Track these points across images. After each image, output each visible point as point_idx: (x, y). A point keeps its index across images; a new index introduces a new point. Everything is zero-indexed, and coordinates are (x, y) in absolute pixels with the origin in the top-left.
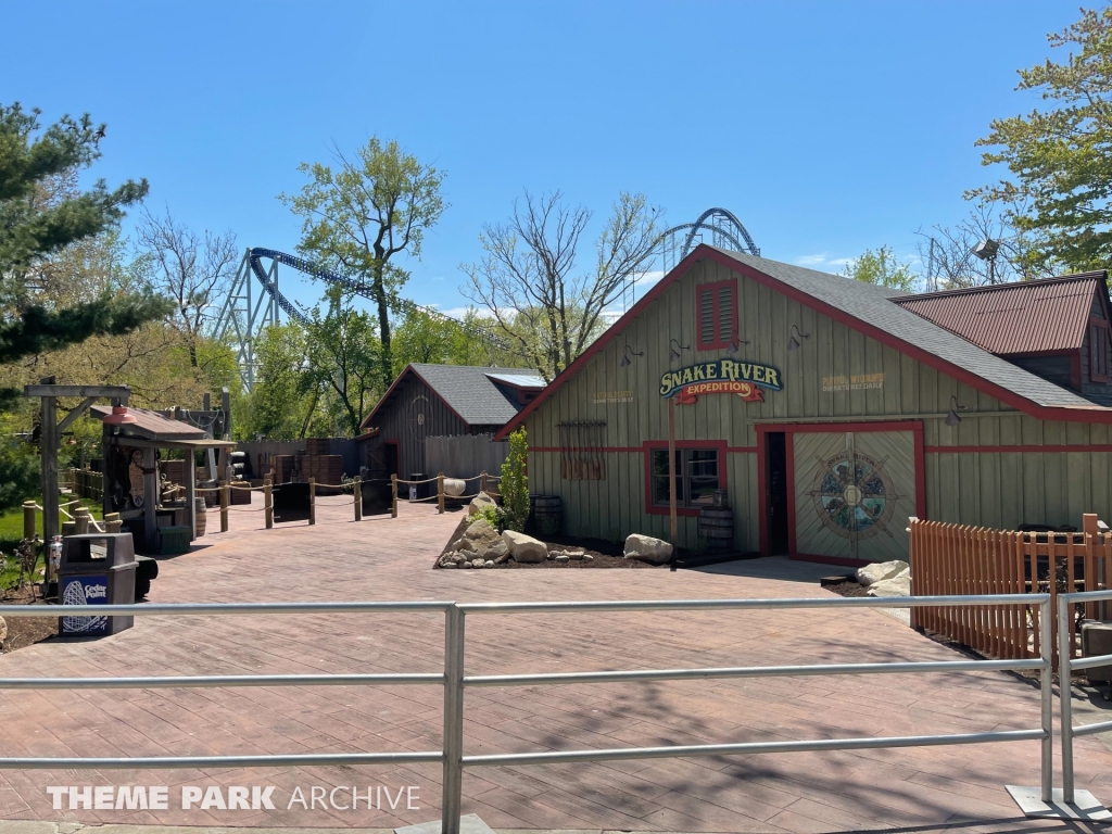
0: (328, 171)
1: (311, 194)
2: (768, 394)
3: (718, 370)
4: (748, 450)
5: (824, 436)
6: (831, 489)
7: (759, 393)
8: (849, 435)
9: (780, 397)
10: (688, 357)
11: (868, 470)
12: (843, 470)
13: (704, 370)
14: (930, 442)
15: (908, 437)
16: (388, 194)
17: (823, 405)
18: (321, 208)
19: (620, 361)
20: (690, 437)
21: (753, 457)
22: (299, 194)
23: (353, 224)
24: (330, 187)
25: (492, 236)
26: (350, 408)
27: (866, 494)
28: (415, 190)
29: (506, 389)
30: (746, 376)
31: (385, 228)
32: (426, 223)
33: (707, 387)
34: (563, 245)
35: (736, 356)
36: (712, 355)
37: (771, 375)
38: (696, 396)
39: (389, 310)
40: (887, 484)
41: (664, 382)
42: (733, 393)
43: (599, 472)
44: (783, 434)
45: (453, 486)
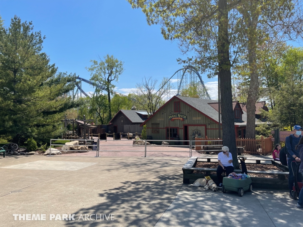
0: (97, 62)
1: (93, 67)
2: (185, 120)
3: (177, 116)
4: (182, 129)
5: (193, 126)
6: (194, 135)
7: (183, 119)
8: (196, 126)
9: (186, 120)
10: (173, 113)
11: (199, 132)
12: (195, 132)
13: (175, 116)
14: (207, 128)
15: (204, 127)
16: (111, 67)
17: (193, 122)
18: (95, 70)
19: (162, 113)
20: (173, 126)
21: (183, 130)
22: (90, 67)
23: (103, 74)
24: (97, 65)
25: (138, 85)
26: (101, 117)
27: (199, 136)
28: (117, 66)
29: (140, 115)
30: (182, 117)
31: (110, 75)
32: (119, 74)
33: (176, 118)
34: (152, 87)
35: (180, 113)
36: (176, 113)
37: (185, 117)
38: (174, 120)
39: (110, 94)
40: (201, 134)
41: (169, 117)
42: (180, 119)
43: (158, 132)
44: (187, 126)
45: (131, 135)
